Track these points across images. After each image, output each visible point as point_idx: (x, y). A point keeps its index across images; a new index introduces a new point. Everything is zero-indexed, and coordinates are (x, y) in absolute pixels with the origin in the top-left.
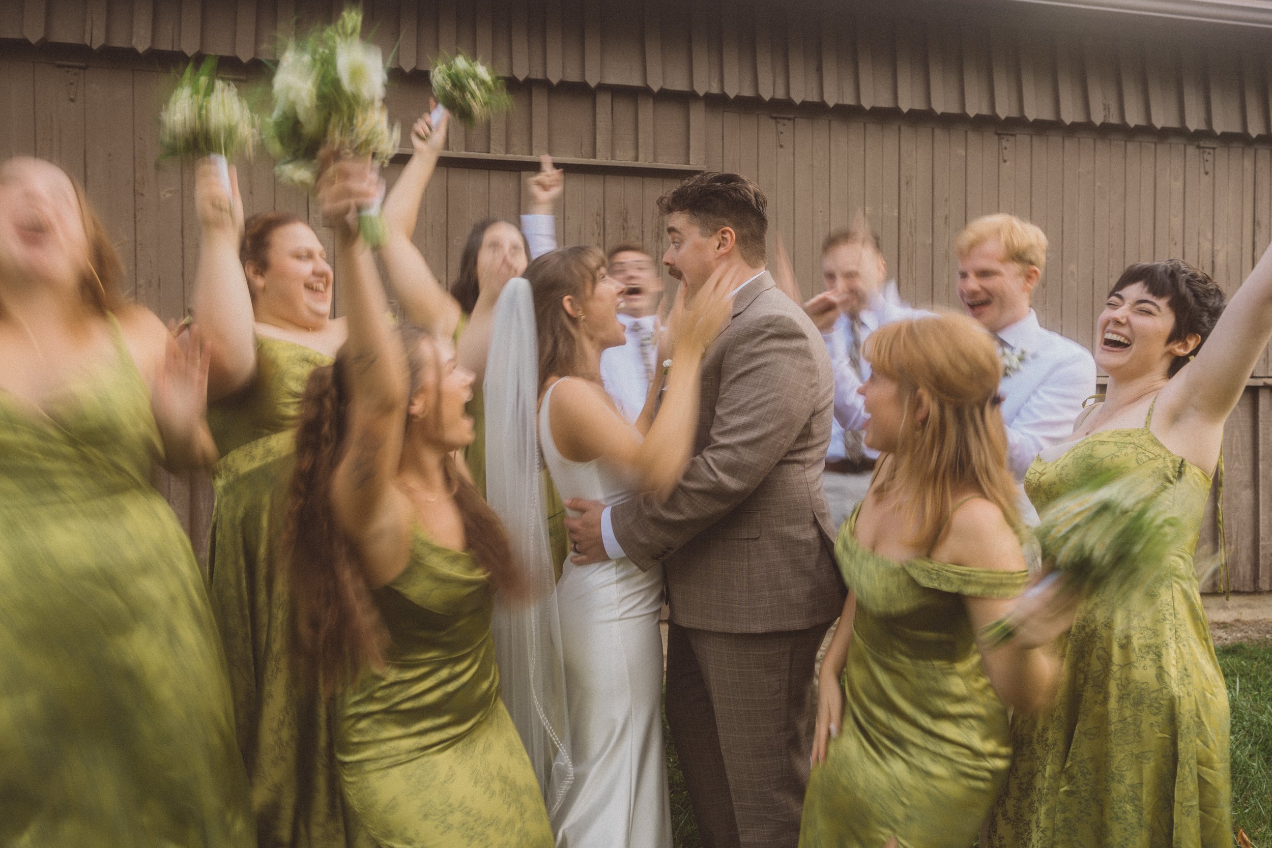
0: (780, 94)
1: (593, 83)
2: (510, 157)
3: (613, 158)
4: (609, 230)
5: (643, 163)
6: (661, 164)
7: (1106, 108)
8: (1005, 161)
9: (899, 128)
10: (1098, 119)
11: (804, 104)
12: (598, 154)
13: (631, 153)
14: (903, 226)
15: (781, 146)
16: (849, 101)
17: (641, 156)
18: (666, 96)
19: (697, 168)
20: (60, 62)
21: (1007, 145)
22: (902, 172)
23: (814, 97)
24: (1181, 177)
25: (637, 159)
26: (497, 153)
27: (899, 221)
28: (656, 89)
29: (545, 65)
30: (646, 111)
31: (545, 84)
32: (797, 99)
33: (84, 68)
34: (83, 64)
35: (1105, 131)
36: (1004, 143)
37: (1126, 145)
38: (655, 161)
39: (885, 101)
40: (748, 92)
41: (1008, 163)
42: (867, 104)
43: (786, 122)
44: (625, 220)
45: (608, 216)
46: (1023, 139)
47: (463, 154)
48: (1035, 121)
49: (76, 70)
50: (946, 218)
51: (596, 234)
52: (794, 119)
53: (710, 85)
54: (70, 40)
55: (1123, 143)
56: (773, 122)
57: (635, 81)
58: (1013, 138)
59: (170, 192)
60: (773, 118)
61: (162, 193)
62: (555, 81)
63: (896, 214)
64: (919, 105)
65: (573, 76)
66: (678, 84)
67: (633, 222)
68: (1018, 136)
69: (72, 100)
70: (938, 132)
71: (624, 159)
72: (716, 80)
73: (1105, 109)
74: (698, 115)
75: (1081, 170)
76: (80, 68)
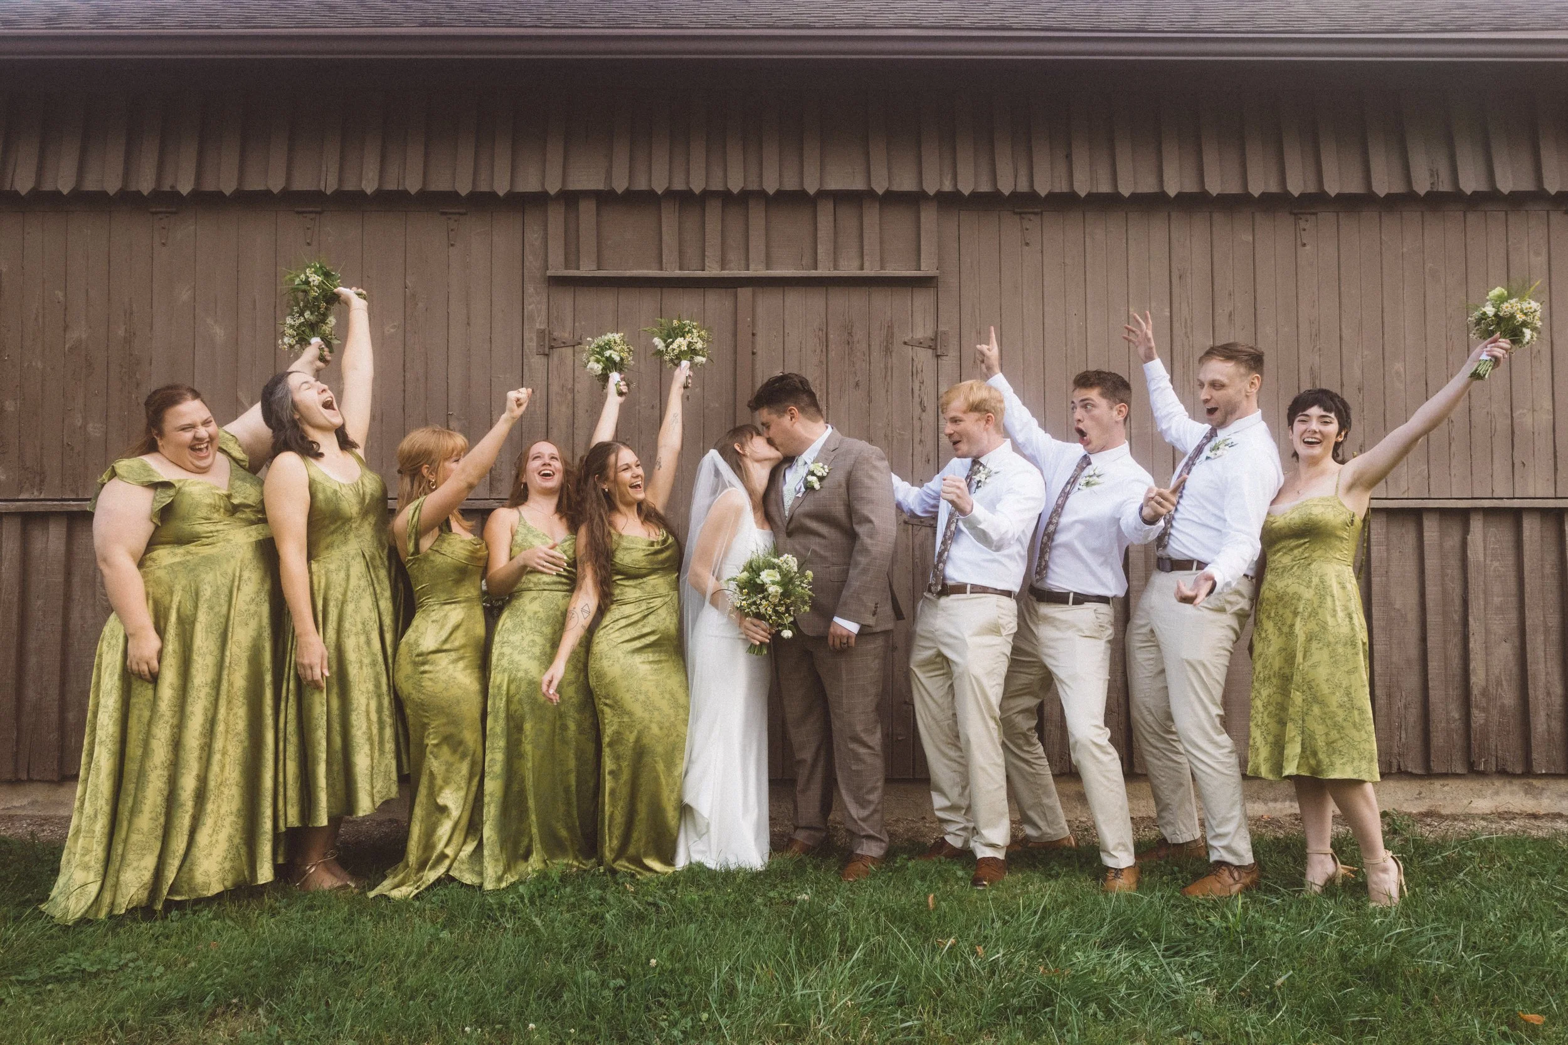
0: (1023, 187)
1: (812, 191)
2: (726, 273)
3: (836, 268)
4: (832, 346)
5: (868, 272)
6: (889, 272)
7: (1433, 173)
8: (1304, 245)
9: (1169, 216)
10: (1422, 187)
11: (1051, 196)
12: (820, 265)
13: (856, 263)
14: (1176, 325)
15: (1027, 244)
16: (1105, 188)
17: (867, 264)
18: (892, 199)
19: (930, 273)
20: (300, 209)
21: (1307, 226)
22: (1173, 265)
23: (1062, 187)
24: (1544, 251)
25: (862, 268)
26: (713, 271)
27: (1171, 321)
28: (880, 191)
29: (761, 176)
30: (872, 216)
31: (761, 194)
32: (1042, 190)
33: (320, 213)
34: (319, 209)
35: (1435, 202)
36: (1302, 224)
37: (1465, 216)
38: (882, 268)
39: (1147, 186)
40: (985, 187)
41: (1308, 247)
42: (1125, 191)
43: (1032, 217)
44: (850, 334)
45: (831, 331)
46: (1327, 218)
47: (678, 273)
48: (1339, 195)
49: (313, 216)
50: (1230, 315)
51: (818, 351)
52: (1041, 213)
53: (941, 184)
54: (306, 187)
55: (1461, 214)
56: (1017, 218)
57: (859, 185)
58: (1314, 217)
59: (394, 327)
60: (1015, 213)
61: (386, 329)
62: (771, 191)
63: (1168, 314)
64: (1190, 187)
65: (790, 185)
66: (906, 183)
67: (859, 334)
68: (1320, 215)
69: (309, 244)
70: (1258, 216)
71: (849, 269)
72: (949, 177)
73: (1432, 176)
74: (929, 217)
75: (1405, 250)
76: (316, 213)
